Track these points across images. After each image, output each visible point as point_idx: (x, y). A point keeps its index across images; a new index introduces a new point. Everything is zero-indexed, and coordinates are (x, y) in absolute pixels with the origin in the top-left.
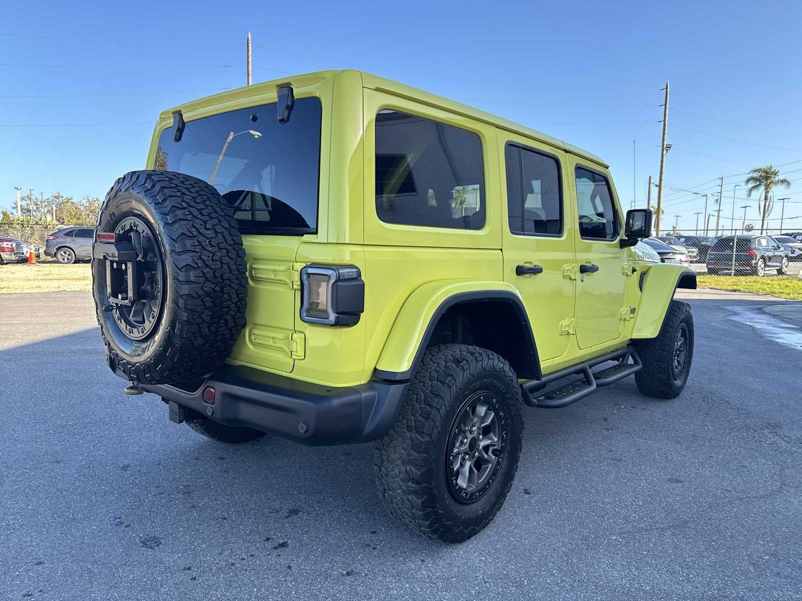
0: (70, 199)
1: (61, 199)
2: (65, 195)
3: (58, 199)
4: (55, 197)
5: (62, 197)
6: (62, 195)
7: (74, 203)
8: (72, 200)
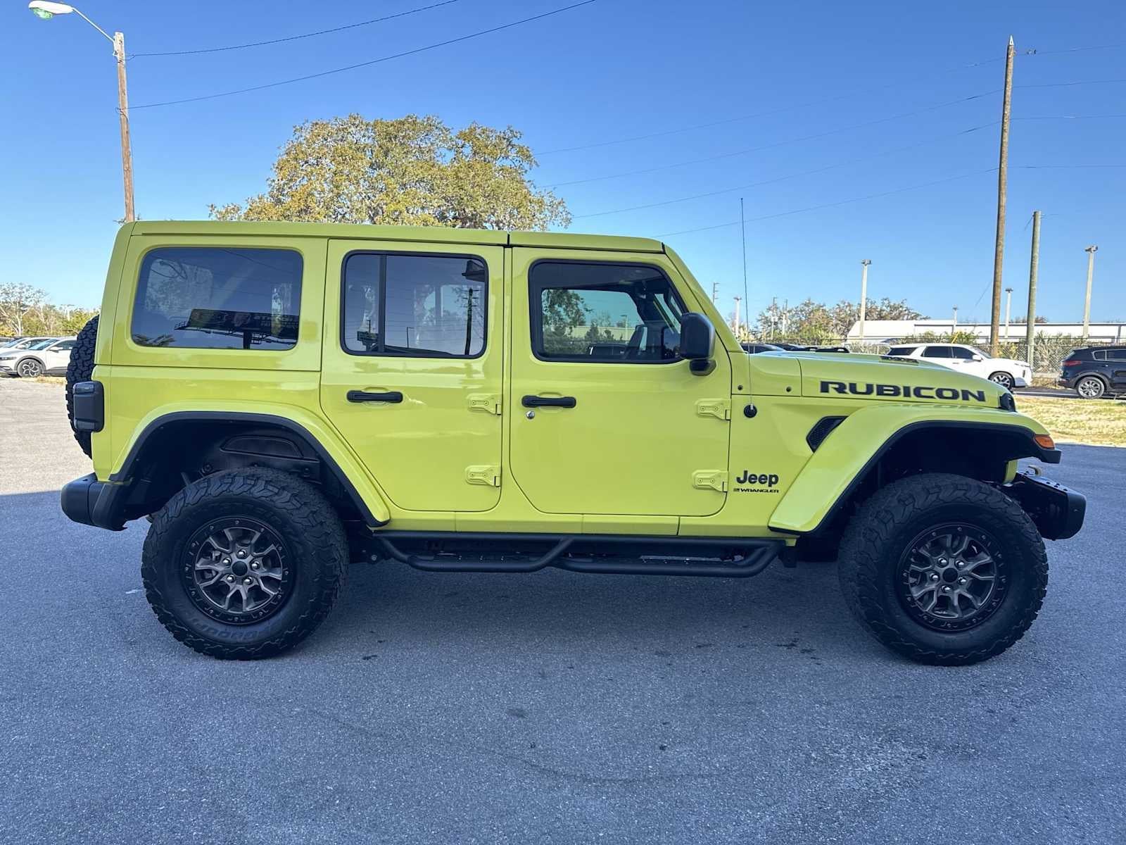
0: (822, 307)
1: (811, 307)
2: (817, 301)
3: (808, 306)
4: (805, 305)
5: (813, 304)
6: (814, 302)
7: (825, 311)
8: (824, 308)
